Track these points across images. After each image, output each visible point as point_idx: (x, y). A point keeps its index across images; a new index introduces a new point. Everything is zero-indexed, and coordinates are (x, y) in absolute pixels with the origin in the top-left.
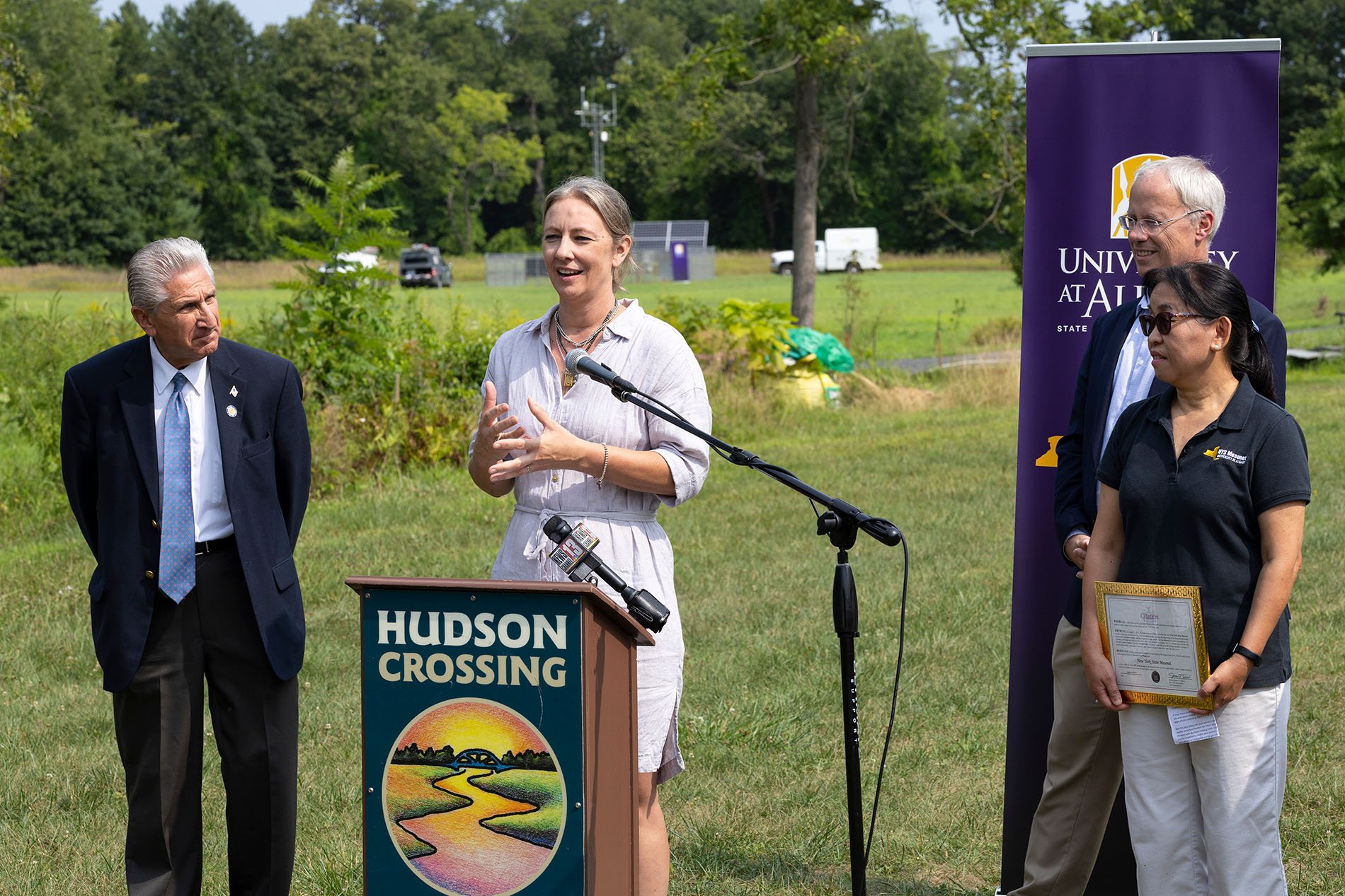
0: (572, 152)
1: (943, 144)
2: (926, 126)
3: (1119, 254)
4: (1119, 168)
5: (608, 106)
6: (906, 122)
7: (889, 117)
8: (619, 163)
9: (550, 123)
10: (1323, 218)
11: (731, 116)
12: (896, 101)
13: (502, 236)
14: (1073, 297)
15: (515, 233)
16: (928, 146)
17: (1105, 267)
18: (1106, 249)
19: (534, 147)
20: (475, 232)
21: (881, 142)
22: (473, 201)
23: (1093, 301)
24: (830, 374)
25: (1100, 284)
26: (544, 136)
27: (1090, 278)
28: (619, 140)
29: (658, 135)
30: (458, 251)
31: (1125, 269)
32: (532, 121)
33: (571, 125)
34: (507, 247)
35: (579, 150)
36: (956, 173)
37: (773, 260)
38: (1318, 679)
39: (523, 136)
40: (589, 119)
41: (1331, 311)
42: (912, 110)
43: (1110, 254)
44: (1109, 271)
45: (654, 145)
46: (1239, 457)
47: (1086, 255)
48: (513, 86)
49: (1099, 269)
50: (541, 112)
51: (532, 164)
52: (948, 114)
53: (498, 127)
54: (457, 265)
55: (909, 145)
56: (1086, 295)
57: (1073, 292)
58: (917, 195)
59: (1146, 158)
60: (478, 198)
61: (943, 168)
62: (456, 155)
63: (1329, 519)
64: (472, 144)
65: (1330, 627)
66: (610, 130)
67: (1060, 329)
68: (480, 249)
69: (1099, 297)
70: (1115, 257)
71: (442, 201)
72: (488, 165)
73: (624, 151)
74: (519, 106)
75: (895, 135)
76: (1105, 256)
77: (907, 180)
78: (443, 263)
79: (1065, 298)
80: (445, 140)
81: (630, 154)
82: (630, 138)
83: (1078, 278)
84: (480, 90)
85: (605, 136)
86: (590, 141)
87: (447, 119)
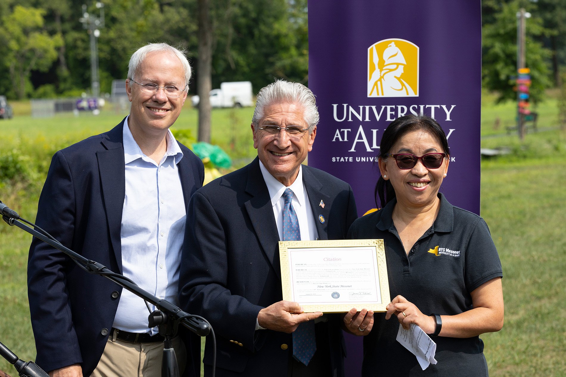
0: (79, 43)
1: (286, 36)
2: (276, 26)
3: (374, 107)
4: (372, 49)
5: (98, 16)
6: (265, 24)
7: (256, 21)
8: (106, 48)
9: (67, 26)
10: (497, 74)
11: (168, 21)
12: (260, 12)
13: (41, 90)
14: (343, 138)
15: (48, 88)
16: (278, 37)
17: (364, 117)
18: (364, 104)
19: (58, 40)
20: (27, 87)
21: (251, 35)
22: (24, 70)
23: (356, 140)
24: (218, 169)
25: (361, 129)
26: (64, 33)
27: (354, 124)
28: (106, 36)
29: (127, 32)
30: (17, 98)
31: (378, 118)
32: (57, 25)
33: (79, 27)
34: (43, 96)
35: (83, 41)
36: (293, 51)
37: (192, 102)
38: (509, 369)
39: (52, 33)
40: (88, 24)
41: (502, 126)
42: (269, 17)
43: (367, 108)
44: (367, 119)
45: (126, 38)
46: (454, 252)
47: (351, 109)
48: (46, 5)
49: (360, 118)
50: (63, 20)
51: (58, 49)
52: (288, 19)
53: (38, 29)
54: (17, 107)
55: (267, 36)
56: (351, 136)
57: (342, 134)
58: (272, 64)
59: (391, 42)
60: (28, 68)
61: (286, 49)
62: (13, 45)
63: (508, 256)
64: (23, 39)
65: (514, 331)
66: (100, 29)
67: (334, 159)
68: (29, 96)
69: (360, 137)
70: (371, 110)
71: (6, 70)
72: (32, 50)
73: (108, 42)
74: (50, 17)
75: (261, 32)
76: (364, 109)
77: (267, 56)
78: (7, 106)
79: (337, 139)
80: (8, 37)
81: (112, 44)
82: (112, 34)
83: (345, 125)
84: (27, 7)
85: (97, 33)
86: (89, 36)
87: (8, 25)
